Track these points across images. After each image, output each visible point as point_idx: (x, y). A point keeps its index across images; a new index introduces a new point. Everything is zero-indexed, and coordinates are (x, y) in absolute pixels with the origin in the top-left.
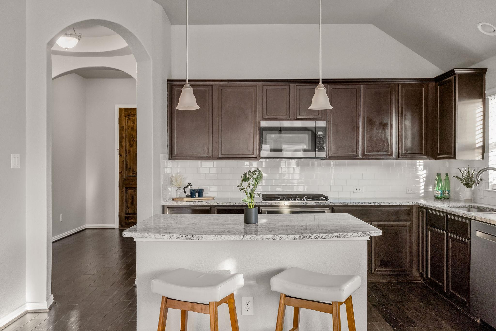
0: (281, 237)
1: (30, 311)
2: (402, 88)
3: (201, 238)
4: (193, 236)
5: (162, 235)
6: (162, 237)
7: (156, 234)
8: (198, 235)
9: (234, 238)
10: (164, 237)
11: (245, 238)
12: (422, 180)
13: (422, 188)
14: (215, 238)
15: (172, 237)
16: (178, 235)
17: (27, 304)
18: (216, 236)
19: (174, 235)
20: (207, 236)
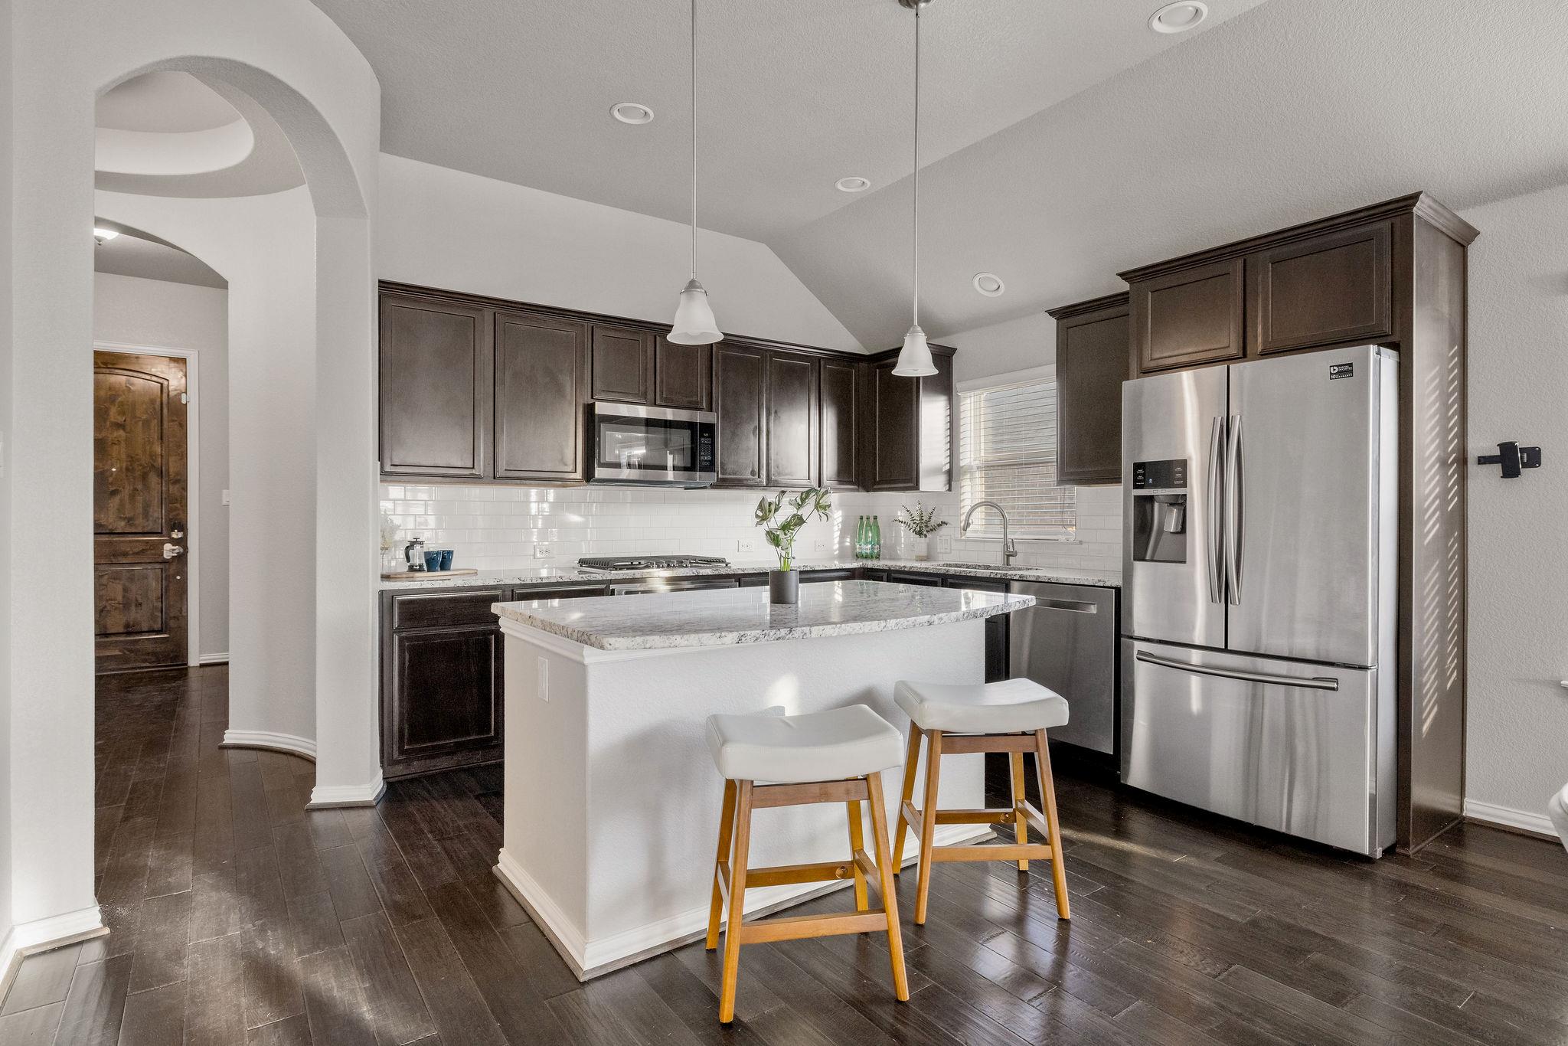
0: (941, 619)
1: (33, 950)
2: (825, 364)
3: (808, 635)
4: (791, 631)
5: (719, 634)
6: (719, 642)
7: (704, 635)
8: (803, 628)
9: (869, 627)
10: (725, 640)
11: (888, 625)
12: (836, 528)
13: (837, 540)
14: (837, 630)
15: (743, 639)
16: (758, 632)
17: (18, 931)
18: (838, 625)
19: (749, 633)
20: (821, 627)
